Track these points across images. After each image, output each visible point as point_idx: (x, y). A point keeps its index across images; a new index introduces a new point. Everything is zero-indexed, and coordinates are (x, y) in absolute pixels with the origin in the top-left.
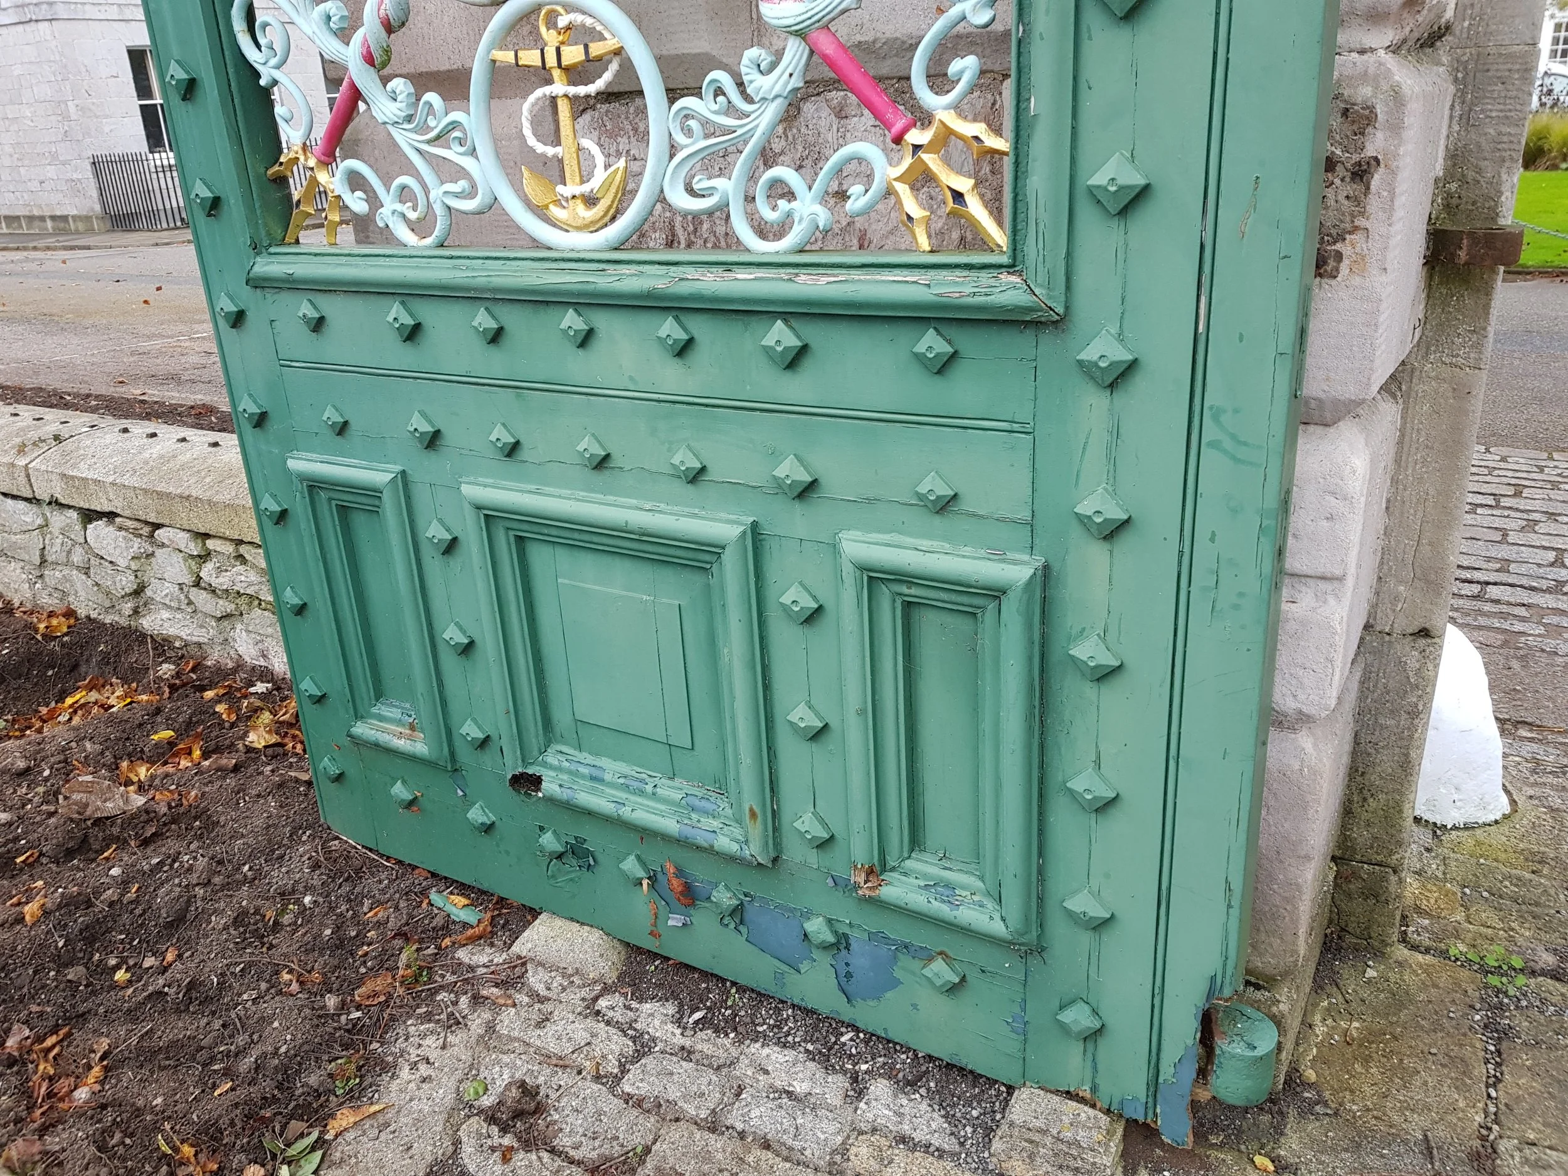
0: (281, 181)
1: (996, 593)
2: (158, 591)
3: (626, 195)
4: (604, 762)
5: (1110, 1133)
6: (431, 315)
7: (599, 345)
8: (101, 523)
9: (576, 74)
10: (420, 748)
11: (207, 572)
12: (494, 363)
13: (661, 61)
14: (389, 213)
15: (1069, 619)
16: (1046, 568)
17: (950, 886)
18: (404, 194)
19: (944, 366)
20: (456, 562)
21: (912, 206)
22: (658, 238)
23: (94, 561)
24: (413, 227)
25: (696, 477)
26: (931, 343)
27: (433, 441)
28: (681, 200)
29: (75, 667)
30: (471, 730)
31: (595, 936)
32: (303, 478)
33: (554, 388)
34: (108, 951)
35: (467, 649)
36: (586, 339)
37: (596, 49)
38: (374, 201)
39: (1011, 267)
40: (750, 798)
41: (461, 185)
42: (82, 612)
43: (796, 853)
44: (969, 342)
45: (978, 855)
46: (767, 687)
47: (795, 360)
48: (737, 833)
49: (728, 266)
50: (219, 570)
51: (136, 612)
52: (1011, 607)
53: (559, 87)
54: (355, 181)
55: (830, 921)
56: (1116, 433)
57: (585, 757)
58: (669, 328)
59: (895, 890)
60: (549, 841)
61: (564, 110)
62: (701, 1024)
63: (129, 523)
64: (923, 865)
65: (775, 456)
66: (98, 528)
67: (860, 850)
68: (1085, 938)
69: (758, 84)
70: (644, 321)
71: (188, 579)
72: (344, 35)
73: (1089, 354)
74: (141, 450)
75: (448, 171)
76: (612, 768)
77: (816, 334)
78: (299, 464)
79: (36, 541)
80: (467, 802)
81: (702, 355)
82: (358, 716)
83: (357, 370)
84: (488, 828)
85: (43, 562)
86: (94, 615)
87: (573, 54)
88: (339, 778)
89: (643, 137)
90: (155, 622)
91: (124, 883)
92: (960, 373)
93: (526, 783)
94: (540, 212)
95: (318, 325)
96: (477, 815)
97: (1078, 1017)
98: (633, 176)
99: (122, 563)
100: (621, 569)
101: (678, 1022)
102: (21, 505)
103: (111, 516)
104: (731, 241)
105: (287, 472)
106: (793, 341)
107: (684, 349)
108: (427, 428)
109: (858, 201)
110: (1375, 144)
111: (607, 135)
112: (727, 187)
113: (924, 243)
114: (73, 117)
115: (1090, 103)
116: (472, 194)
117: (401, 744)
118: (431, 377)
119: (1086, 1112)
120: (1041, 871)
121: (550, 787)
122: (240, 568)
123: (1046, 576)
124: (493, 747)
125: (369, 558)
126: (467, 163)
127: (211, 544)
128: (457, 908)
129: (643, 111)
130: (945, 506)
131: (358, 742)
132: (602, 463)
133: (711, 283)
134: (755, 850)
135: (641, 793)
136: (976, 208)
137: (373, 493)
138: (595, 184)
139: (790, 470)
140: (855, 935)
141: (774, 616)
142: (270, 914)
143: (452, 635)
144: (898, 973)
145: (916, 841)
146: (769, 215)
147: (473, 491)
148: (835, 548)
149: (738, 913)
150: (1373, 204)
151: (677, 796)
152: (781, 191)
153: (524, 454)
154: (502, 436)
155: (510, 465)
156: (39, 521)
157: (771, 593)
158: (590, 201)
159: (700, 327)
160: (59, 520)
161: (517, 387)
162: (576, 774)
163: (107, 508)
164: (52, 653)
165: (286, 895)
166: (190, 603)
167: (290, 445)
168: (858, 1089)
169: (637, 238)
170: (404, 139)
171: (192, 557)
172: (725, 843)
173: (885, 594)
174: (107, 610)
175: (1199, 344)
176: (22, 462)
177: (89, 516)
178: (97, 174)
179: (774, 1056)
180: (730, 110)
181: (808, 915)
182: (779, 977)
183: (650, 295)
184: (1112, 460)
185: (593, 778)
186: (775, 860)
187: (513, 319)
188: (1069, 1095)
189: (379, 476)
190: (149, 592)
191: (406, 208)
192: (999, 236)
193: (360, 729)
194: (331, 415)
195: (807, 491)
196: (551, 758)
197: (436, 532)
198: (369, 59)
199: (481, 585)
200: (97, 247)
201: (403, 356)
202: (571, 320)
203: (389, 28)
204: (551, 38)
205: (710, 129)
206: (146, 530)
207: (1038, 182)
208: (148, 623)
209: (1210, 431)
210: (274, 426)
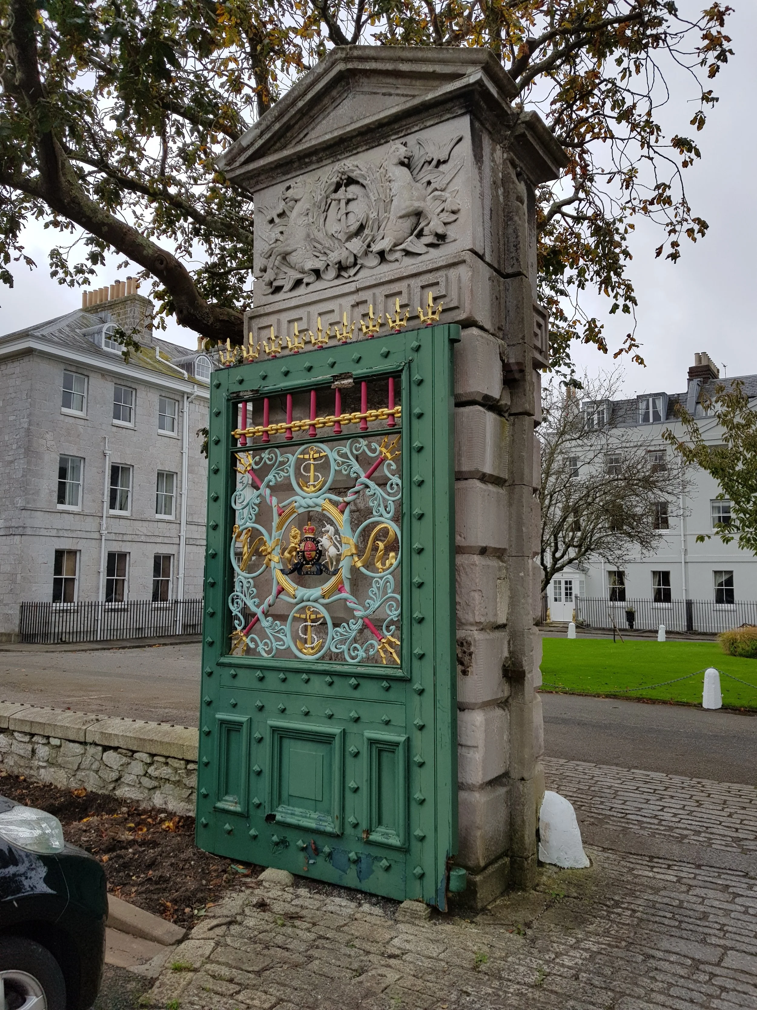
0: (231, 639)
1: (397, 744)
2: (127, 779)
3: (322, 647)
4: (296, 809)
5: (426, 909)
6: (268, 674)
7: (310, 683)
8: (111, 751)
9: (313, 621)
10: (238, 809)
11: (151, 770)
12: (283, 687)
13: (332, 618)
14: (261, 649)
15: (414, 751)
16: (408, 738)
17: (387, 834)
18: (266, 644)
19: (388, 689)
20: (261, 745)
21: (382, 655)
22: (328, 658)
23: (103, 767)
24: (266, 651)
25: (331, 717)
26: (385, 684)
27: (261, 709)
28: (334, 650)
29: (86, 809)
30: (256, 801)
31: (285, 873)
32: (219, 720)
33: (297, 693)
34: (130, 870)
35: (259, 773)
36: (307, 681)
37: (318, 616)
38: (257, 645)
39: (401, 668)
40: (336, 812)
41: (281, 643)
42: (89, 790)
43: (349, 830)
44: (393, 684)
45: (394, 824)
46: (344, 777)
47: (356, 687)
48: (333, 825)
49: (343, 665)
50: (156, 769)
51: (114, 789)
52: (401, 747)
53: (309, 623)
54: (253, 640)
55: (356, 853)
56: (421, 706)
57: (291, 808)
58: (328, 679)
59: (374, 837)
60: (275, 838)
61: (309, 628)
62: (317, 893)
63: (124, 751)
64: (381, 829)
65: (350, 711)
66: (111, 753)
67: (364, 825)
68: (419, 844)
69: (353, 627)
70: (322, 677)
71: (142, 773)
72: (258, 606)
73: (415, 687)
74: (131, 725)
75: (278, 639)
76: (297, 810)
77: (362, 681)
78: (219, 716)
79: (79, 759)
80: (249, 828)
81: (335, 686)
82: (219, 800)
83: (244, 689)
84: (255, 837)
85: (79, 768)
86: (94, 790)
87: (313, 617)
88: (206, 826)
89: (327, 634)
90: (123, 792)
91: (134, 854)
92: (391, 691)
93: (271, 818)
94: (300, 651)
95: (235, 676)
96: (253, 832)
97: (418, 871)
98: (324, 643)
99: (115, 767)
100: (309, 745)
101: (310, 892)
102: (77, 745)
103: (116, 749)
104: (346, 660)
105: (215, 718)
106: (356, 682)
107: (331, 684)
108: (260, 704)
109: (372, 652)
110: (472, 649)
111: (318, 633)
112: (344, 647)
113: (385, 662)
114: (18, 582)
115: (413, 637)
116: (283, 645)
117: (232, 808)
118: (264, 690)
119: (420, 904)
120: (409, 825)
121: (279, 817)
122: (165, 768)
123: (408, 740)
124: (262, 807)
125: (233, 746)
126: (284, 638)
127: (156, 758)
128: (240, 869)
129: (327, 628)
130: (387, 723)
131: (217, 810)
132: (307, 714)
133: (338, 668)
134: (337, 830)
135: (306, 817)
136: (395, 655)
137: (240, 724)
138: (314, 645)
139: (353, 714)
140: (363, 857)
141: (347, 754)
142: (181, 865)
143: (256, 768)
144: (374, 868)
145: (380, 823)
146: (353, 654)
147: (271, 722)
148: (363, 735)
149: (330, 855)
150: (473, 661)
151: (316, 817)
152: (355, 649)
153: (287, 712)
154: (281, 706)
155: (283, 715)
156: (82, 752)
157: (347, 747)
158: (313, 648)
159: (335, 679)
160: (91, 750)
161: (288, 693)
162: (287, 813)
163: (116, 744)
164: (79, 803)
165: (186, 861)
166: (140, 783)
167: (217, 710)
168: (360, 905)
169: (323, 658)
170: (268, 631)
171: (146, 764)
172: (329, 829)
173: (374, 747)
174: (101, 788)
175: (435, 685)
176: (84, 728)
177: (106, 748)
178: (22, 612)
179: (337, 900)
180: (346, 631)
181: (349, 852)
182: (341, 877)
183: (325, 671)
184: (421, 711)
185: (292, 814)
186: (342, 834)
187: (290, 676)
188: (417, 901)
189: (243, 719)
190: (122, 780)
191: (265, 648)
192: (399, 662)
193: (220, 805)
194: (233, 701)
195: (357, 720)
196: (280, 809)
197: (257, 735)
198: (263, 612)
199: (268, 751)
200: (13, 651)
201: (259, 685)
202: (305, 676)
203: (270, 606)
204: (308, 613)
205: (342, 635)
206: (130, 754)
207: (404, 651)
208: (119, 793)
209: (438, 705)
210: (213, 705)
